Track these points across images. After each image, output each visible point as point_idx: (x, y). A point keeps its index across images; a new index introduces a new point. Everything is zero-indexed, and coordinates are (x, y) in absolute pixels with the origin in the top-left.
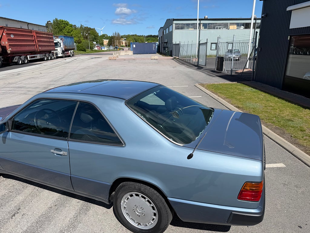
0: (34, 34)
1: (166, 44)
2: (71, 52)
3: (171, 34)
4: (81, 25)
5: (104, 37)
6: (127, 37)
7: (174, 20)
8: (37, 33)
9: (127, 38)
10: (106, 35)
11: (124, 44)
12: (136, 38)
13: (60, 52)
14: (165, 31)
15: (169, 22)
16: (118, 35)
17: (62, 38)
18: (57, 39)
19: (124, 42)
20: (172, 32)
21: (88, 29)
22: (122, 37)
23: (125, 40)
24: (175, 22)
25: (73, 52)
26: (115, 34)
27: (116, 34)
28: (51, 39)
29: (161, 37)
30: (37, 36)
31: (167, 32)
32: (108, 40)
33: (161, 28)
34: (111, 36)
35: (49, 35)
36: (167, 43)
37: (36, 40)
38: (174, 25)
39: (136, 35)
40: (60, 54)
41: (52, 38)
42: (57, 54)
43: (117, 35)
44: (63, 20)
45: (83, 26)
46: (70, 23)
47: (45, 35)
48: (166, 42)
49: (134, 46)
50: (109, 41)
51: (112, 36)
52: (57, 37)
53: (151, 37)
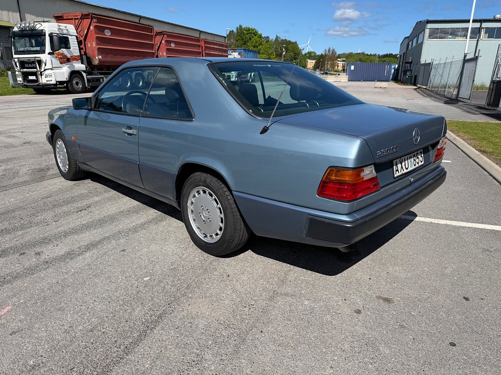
0: (202, 44)
1: (409, 65)
2: (251, 75)
3: (420, 46)
4: (277, 37)
5: (310, 56)
6: (348, 57)
7: (428, 22)
8: (206, 42)
9: (346, 58)
10: (314, 52)
11: (340, 68)
12: (362, 57)
13: (234, 74)
14: (410, 43)
15: (420, 27)
16: (332, 53)
17: (241, 52)
18: (234, 53)
19: (341, 64)
20: (422, 43)
21: (288, 43)
22: (339, 56)
23: (343, 61)
24: (430, 26)
25: (254, 75)
26: (327, 50)
27: (329, 50)
28: (224, 52)
29: (402, 55)
30: (206, 47)
31: (414, 45)
32: (314, 61)
33: (405, 38)
34: (320, 54)
35: (222, 47)
36: (411, 63)
37: (204, 52)
38: (427, 32)
39: (363, 54)
40: (234, 77)
41: (226, 51)
42: (230, 78)
43: (331, 52)
44: (249, 28)
45: (279, 38)
46: (259, 32)
47: (216, 45)
48: (410, 61)
49: (352, 68)
50: (316, 62)
51: (322, 55)
52: (234, 51)
53: (389, 57)
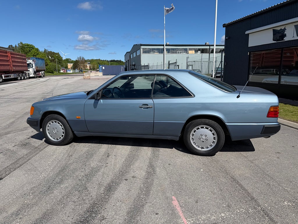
0: (9, 55)
1: (133, 66)
2: (42, 73)
3: (139, 57)
4: (45, 50)
5: (68, 61)
6: (91, 61)
7: (141, 45)
8: (11, 54)
9: (90, 62)
10: (70, 59)
11: (88, 68)
12: (100, 62)
13: (32, 72)
14: (132, 55)
15: (136, 48)
16: (83, 59)
17: (34, 59)
19: (88, 65)
20: (140, 55)
21: (52, 54)
22: (86, 61)
23: (89, 64)
24: (142, 47)
25: (44, 73)
26: (79, 58)
27: (80, 58)
28: (24, 60)
29: (127, 61)
30: (12, 57)
31: (135, 55)
32: (72, 64)
33: (127, 52)
34: (75, 60)
35: (22, 56)
36: (135, 65)
37: (11, 60)
38: (142, 50)
39: (99, 60)
40: (32, 74)
41: (25, 59)
42: (29, 75)
43: (81, 59)
44: (28, 44)
45: (47, 50)
46: (36, 47)
47: (18, 56)
48: (134, 64)
49: (104, 68)
50: (73, 65)
51: (76, 61)
52: (29, 59)
53: (113, 62)
